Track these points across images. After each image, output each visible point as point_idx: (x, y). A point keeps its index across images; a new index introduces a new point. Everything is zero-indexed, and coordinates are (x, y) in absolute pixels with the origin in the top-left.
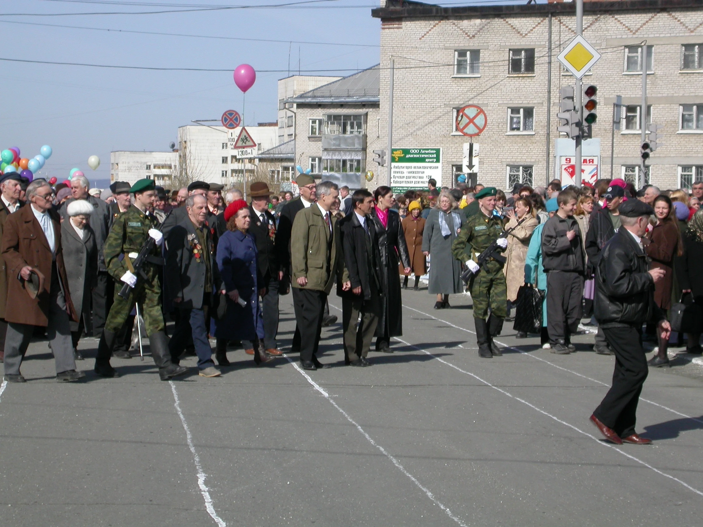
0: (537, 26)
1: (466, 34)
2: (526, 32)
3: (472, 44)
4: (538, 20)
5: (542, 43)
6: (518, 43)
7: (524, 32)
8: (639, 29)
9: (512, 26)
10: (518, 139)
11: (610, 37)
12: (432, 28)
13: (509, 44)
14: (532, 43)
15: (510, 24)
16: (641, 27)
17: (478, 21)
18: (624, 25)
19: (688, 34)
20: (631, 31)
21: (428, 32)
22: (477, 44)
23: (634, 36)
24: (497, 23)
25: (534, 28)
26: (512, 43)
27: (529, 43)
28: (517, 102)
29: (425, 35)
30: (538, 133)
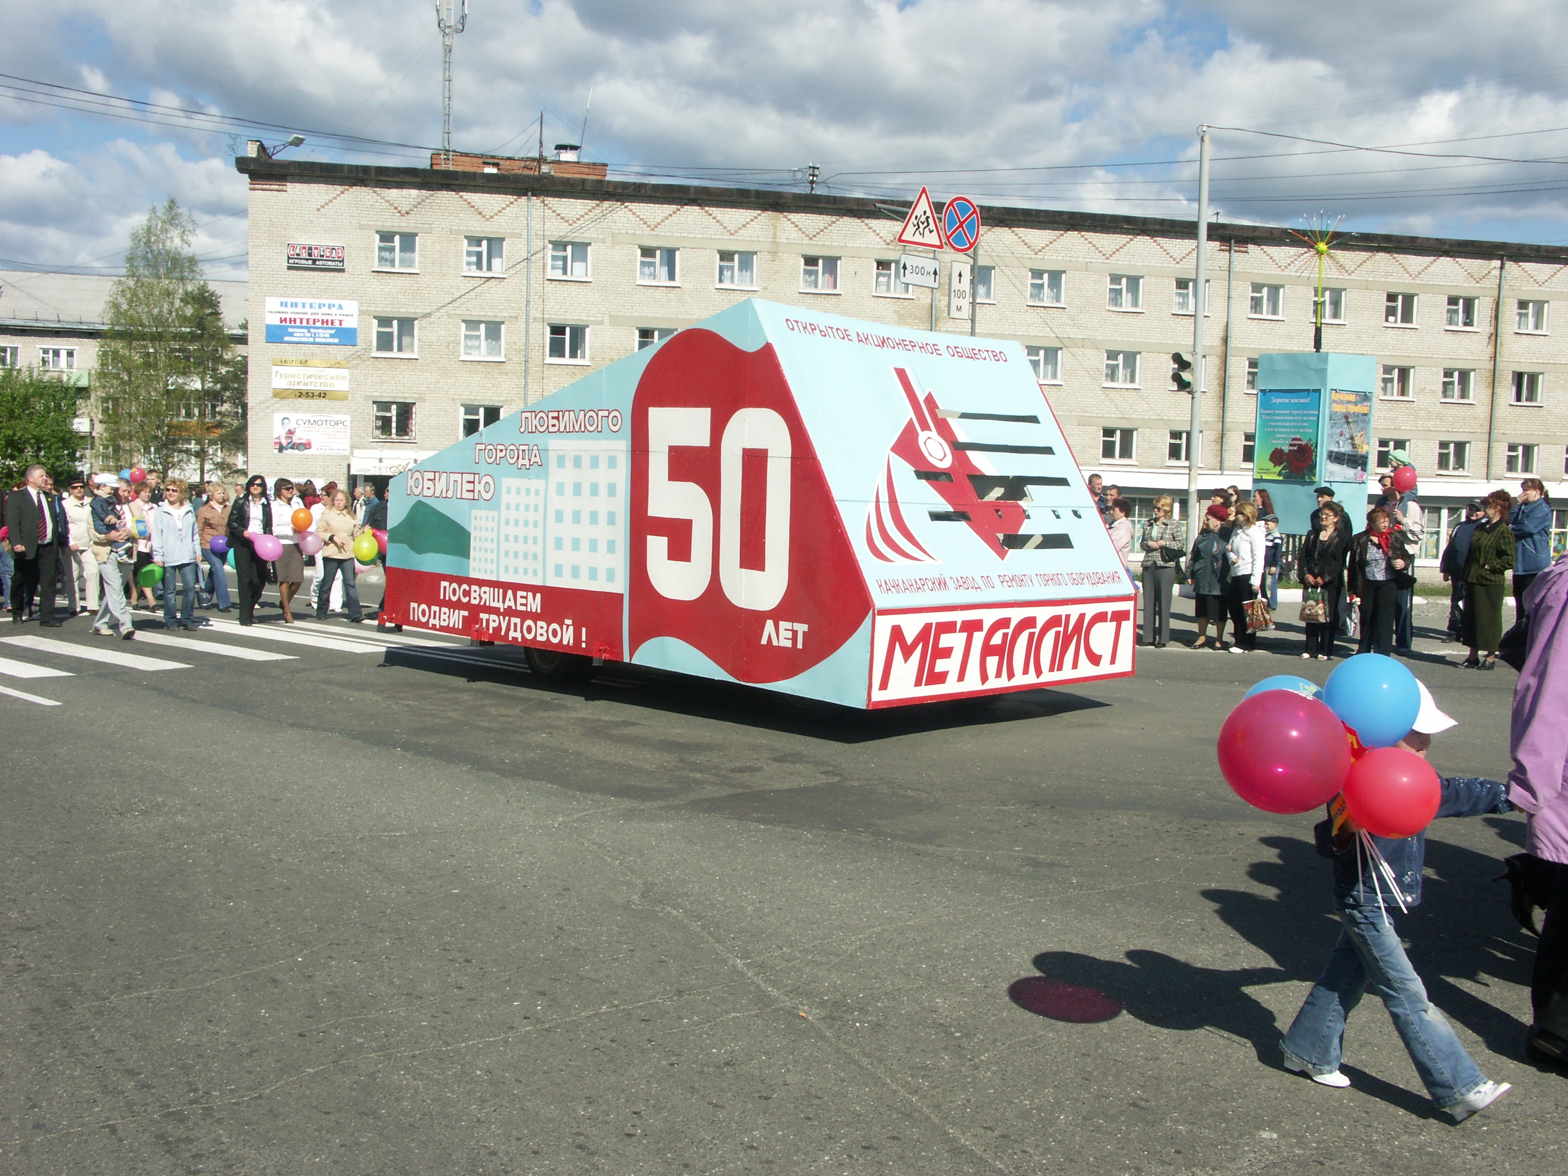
0: (508, 206)
1: (396, 208)
2: (492, 214)
3: (405, 225)
4: (511, 198)
5: (516, 231)
6: (480, 229)
7: (488, 213)
8: (659, 224)
9: (469, 203)
10: (480, 367)
11: (618, 231)
12: (338, 195)
13: (465, 228)
14: (500, 230)
15: (466, 200)
16: (662, 221)
17: (414, 192)
18: (638, 216)
19: (727, 237)
20: (649, 226)
21: (331, 201)
22: (414, 225)
23: (653, 233)
24: (445, 197)
25: (504, 209)
26: (469, 228)
27: (496, 230)
28: (477, 313)
29: (327, 204)
30: (510, 359)
